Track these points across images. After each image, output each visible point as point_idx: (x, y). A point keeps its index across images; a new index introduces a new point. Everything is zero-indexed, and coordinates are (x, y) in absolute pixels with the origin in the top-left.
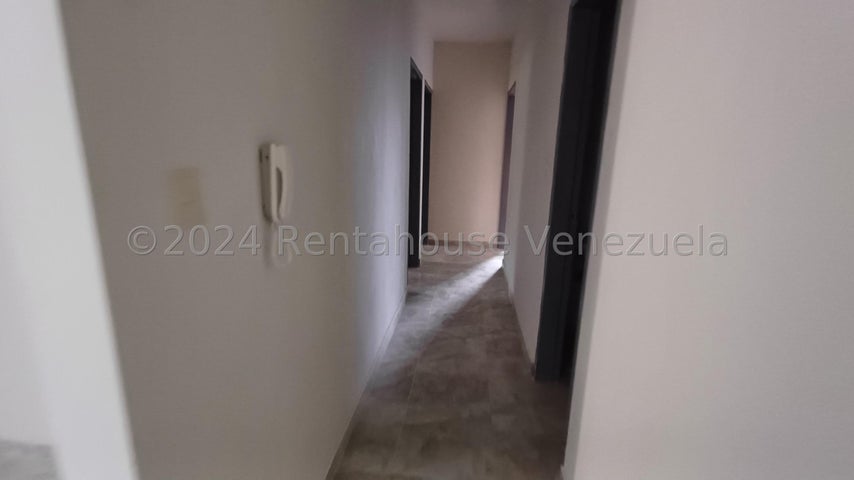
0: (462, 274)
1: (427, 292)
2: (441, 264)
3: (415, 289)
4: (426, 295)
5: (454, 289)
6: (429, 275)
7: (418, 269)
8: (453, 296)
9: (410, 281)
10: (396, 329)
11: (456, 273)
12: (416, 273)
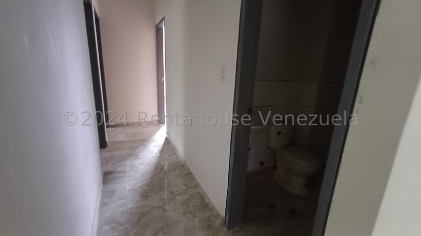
0: (142, 147)
1: (119, 169)
2: (123, 142)
3: (109, 168)
4: (120, 172)
5: (140, 161)
6: (117, 153)
7: (107, 149)
8: (141, 167)
9: (103, 161)
10: (100, 216)
11: (137, 147)
12: (107, 153)
